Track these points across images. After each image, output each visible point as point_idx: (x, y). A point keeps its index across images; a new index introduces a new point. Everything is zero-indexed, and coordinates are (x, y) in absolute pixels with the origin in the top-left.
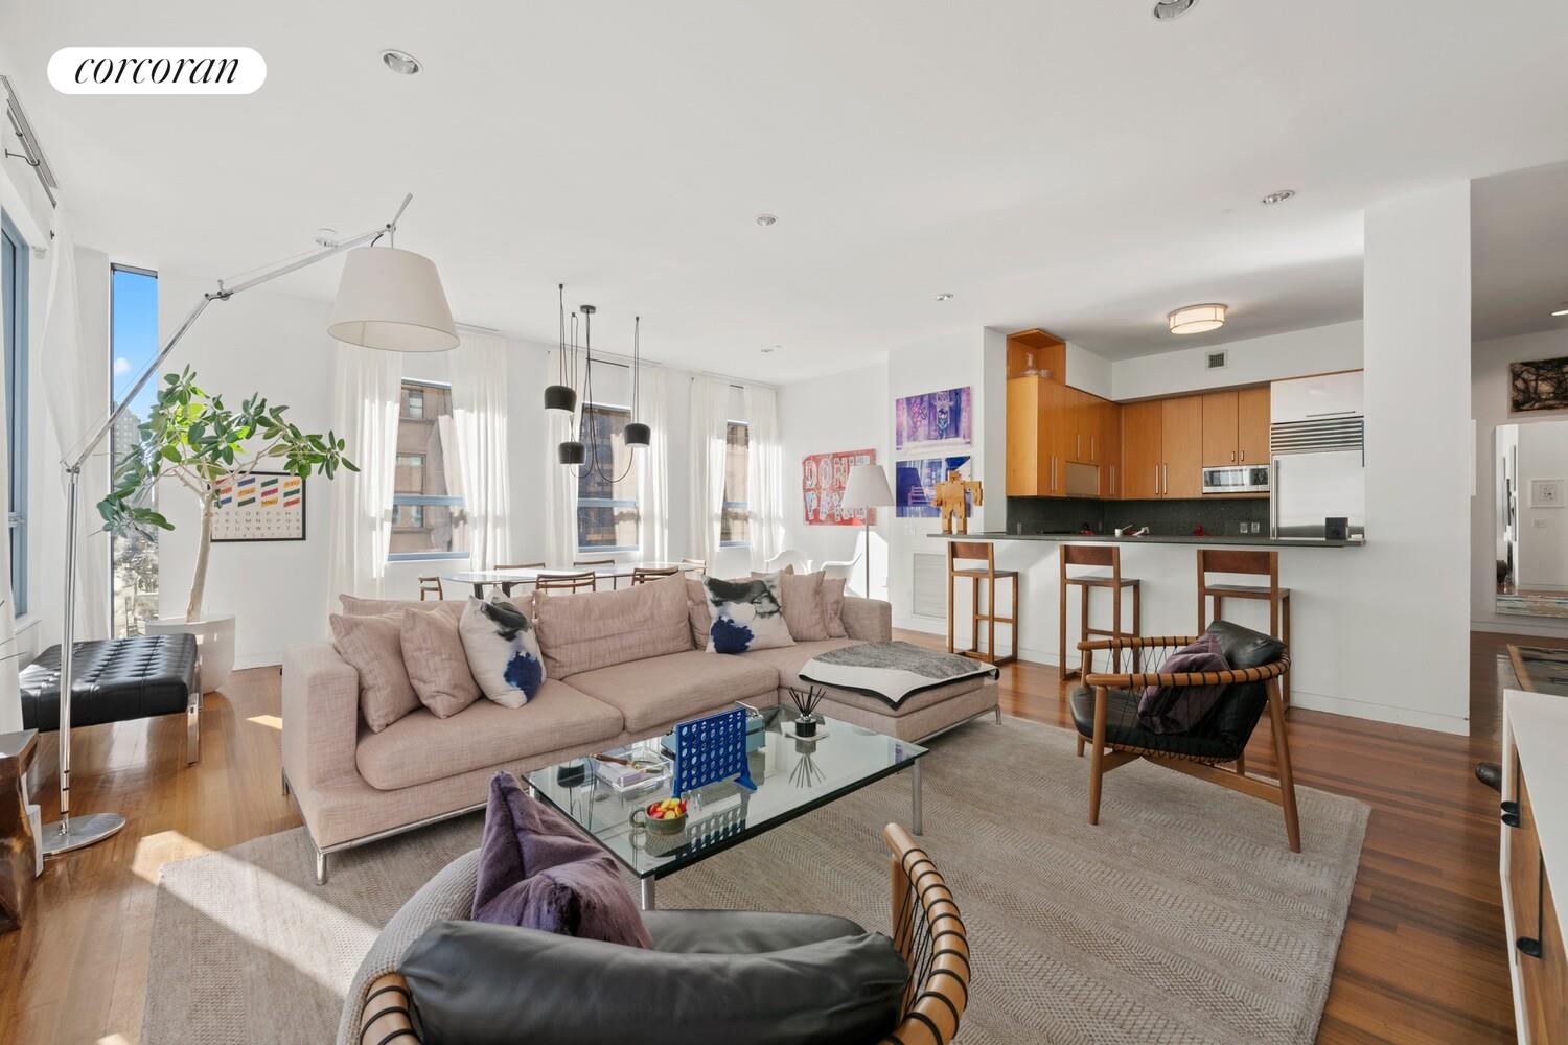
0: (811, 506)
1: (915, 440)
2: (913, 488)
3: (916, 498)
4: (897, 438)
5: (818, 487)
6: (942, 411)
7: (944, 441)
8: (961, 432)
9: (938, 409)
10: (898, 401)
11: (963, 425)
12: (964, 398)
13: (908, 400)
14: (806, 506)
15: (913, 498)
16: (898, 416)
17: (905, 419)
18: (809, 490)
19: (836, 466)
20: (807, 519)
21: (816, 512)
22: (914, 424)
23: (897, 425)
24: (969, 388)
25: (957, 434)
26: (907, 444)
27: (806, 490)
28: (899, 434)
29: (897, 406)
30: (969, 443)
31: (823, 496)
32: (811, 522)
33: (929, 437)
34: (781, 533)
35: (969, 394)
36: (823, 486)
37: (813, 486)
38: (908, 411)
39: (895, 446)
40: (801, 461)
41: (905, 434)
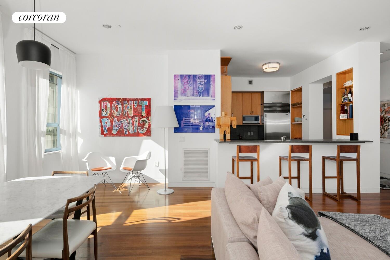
0: (105, 126)
1: (185, 95)
2: (184, 119)
3: (185, 123)
4: (175, 94)
5: (111, 115)
6: (200, 84)
7: (201, 98)
8: (210, 95)
9: (198, 83)
10: (175, 76)
11: (211, 92)
12: (212, 79)
13: (181, 76)
14: (102, 127)
15: (184, 123)
16: (175, 83)
17: (179, 85)
18: (104, 117)
19: (124, 105)
20: (102, 133)
21: (110, 130)
22: (185, 88)
23: (174, 88)
24: (214, 75)
25: (208, 95)
26: (180, 97)
27: (101, 117)
28: (175, 92)
29: (174, 78)
30: (214, 100)
31: (115, 120)
32: (105, 135)
33: (193, 95)
34: (80, 141)
35: (214, 78)
36: (115, 115)
37: (108, 115)
38: (181, 81)
39: (173, 98)
40: (98, 100)
41: (179, 92)
